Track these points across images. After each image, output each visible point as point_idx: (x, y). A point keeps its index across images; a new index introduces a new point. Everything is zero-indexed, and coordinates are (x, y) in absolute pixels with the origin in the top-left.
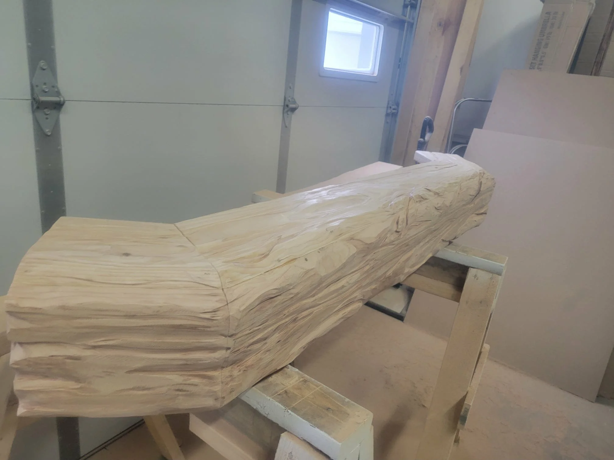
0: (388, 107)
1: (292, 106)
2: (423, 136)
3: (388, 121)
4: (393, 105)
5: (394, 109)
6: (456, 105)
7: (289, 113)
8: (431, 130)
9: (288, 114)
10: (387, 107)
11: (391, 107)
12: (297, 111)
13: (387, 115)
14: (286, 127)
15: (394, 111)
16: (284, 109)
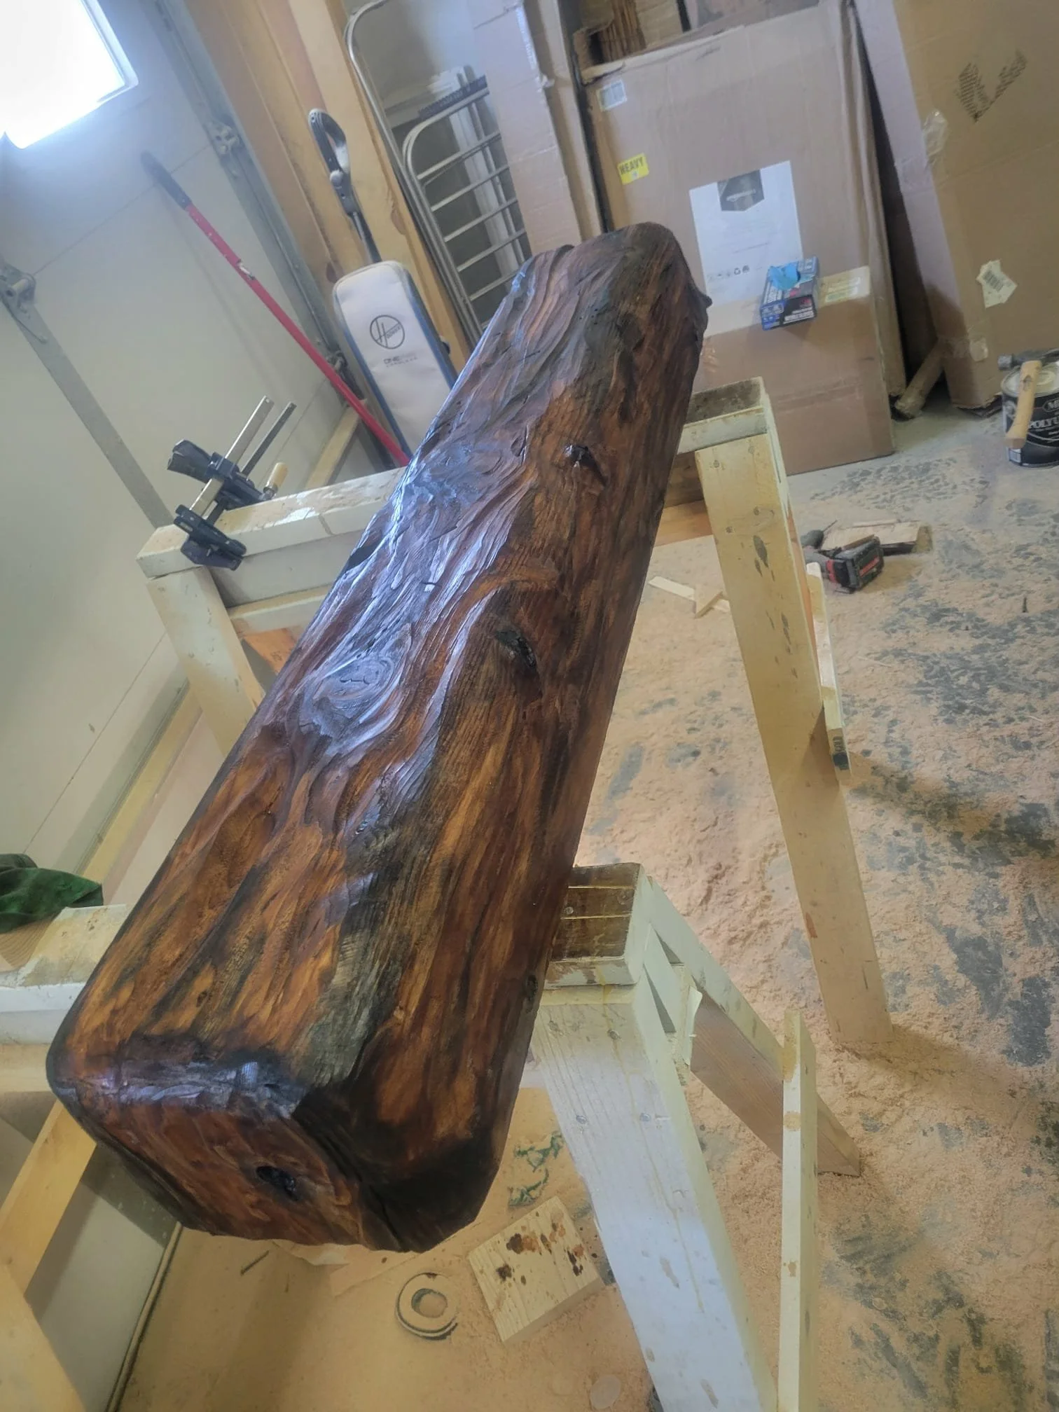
0: (214, 141)
1: (17, 287)
2: (333, 164)
3: (234, 172)
4: (220, 129)
5: (229, 137)
6: (346, 41)
7: (25, 306)
8: (340, 137)
9: (26, 312)
10: (212, 142)
11: (219, 138)
12: (38, 292)
13: (224, 160)
14: (43, 342)
15: (232, 141)
16: (8, 306)
